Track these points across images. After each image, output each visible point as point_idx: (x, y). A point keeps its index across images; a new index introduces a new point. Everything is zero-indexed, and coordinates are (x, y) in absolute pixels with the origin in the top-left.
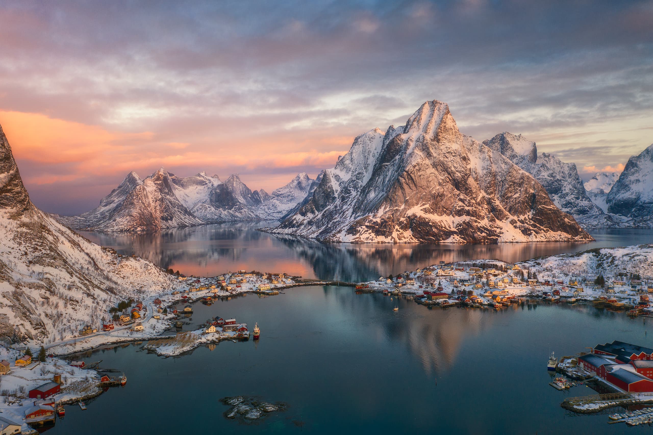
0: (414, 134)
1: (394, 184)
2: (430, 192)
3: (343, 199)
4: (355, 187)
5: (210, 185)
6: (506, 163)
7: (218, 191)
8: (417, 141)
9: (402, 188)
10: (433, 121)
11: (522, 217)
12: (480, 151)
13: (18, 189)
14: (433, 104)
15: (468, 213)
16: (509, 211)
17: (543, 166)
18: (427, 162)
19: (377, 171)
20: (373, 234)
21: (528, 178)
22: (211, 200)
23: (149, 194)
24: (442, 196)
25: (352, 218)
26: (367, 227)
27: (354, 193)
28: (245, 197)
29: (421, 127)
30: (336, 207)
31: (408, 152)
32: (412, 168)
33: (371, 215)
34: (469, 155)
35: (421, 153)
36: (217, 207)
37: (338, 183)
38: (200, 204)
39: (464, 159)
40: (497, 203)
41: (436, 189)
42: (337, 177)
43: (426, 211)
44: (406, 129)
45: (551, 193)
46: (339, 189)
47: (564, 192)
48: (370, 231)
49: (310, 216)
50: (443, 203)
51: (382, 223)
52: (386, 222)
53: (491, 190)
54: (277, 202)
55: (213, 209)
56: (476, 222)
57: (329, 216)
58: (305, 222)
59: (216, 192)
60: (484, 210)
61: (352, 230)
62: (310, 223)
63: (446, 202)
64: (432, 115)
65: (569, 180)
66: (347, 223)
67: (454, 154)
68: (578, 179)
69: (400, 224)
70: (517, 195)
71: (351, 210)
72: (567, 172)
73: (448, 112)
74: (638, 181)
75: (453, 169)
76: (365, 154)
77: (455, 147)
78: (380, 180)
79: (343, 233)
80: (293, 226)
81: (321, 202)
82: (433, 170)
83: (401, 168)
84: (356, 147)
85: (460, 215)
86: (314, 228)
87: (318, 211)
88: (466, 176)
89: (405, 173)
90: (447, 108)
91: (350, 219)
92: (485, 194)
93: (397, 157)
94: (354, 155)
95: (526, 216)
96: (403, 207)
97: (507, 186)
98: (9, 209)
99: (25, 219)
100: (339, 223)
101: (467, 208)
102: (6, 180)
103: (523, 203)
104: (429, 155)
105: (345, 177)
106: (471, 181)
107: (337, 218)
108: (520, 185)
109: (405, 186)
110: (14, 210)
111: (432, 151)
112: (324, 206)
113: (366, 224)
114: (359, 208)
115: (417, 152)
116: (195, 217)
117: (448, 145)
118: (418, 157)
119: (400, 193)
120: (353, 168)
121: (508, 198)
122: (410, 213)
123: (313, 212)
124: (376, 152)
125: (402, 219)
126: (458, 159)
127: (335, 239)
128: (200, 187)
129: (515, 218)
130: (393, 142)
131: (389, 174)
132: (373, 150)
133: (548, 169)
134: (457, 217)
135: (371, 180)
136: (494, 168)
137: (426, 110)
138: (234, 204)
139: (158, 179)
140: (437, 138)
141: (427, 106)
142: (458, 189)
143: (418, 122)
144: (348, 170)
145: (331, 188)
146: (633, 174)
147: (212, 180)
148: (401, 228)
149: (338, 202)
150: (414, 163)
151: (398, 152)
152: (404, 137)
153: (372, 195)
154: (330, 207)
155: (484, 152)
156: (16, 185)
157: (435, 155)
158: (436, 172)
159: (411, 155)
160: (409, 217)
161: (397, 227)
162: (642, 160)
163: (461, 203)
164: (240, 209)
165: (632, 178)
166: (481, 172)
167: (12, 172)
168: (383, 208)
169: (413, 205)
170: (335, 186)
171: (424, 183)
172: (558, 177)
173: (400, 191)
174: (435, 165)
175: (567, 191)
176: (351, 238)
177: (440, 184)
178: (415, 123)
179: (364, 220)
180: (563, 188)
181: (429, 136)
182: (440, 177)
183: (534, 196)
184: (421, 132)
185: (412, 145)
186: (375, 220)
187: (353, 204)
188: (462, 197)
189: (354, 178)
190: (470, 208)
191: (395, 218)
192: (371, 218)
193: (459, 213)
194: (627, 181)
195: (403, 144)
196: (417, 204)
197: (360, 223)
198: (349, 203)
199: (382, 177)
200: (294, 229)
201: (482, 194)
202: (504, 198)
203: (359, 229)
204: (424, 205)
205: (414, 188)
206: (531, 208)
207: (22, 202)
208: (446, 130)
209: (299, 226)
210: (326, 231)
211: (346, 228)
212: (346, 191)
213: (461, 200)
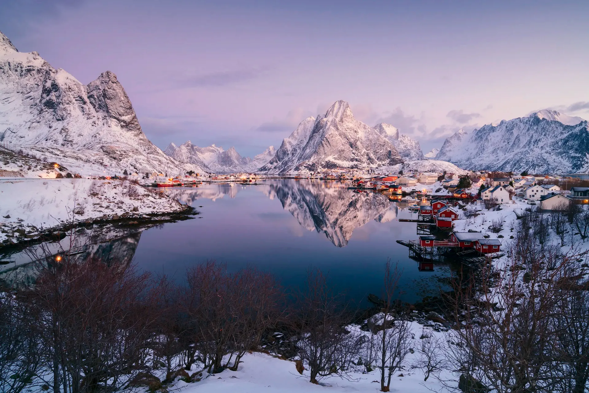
0: (330, 118)
1: (319, 144)
2: (338, 149)
3: (293, 154)
4: (299, 148)
5: (218, 152)
6: (377, 134)
7: (223, 155)
8: (331, 122)
9: (323, 146)
10: (340, 111)
11: (384, 163)
12: (364, 128)
13: (136, 123)
14: (341, 102)
15: (357, 160)
16: (378, 159)
17: (401, 141)
18: (337, 133)
19: (311, 138)
20: (308, 171)
21: (388, 142)
22: (219, 161)
23: (183, 154)
24: (343, 151)
25: (297, 163)
26: (305, 167)
27: (298, 151)
28: (238, 160)
29: (334, 114)
30: (289, 159)
31: (327, 127)
32: (328, 136)
33: (307, 161)
34: (358, 129)
35: (333, 128)
36: (222, 165)
37: (290, 146)
38: (212, 163)
39: (356, 132)
40: (372, 156)
41: (341, 147)
42: (290, 143)
43: (335, 159)
44: (326, 116)
45: (405, 156)
46: (291, 149)
47: (411, 156)
48: (306, 169)
49: (275, 164)
50: (344, 155)
51: (312, 165)
52: (314, 164)
53: (369, 148)
54: (257, 163)
55: (220, 166)
56: (360, 164)
57: (286, 163)
58: (273, 167)
59: (221, 157)
60: (364, 159)
61: (297, 169)
62: (275, 168)
63: (345, 154)
64: (339, 108)
65: (414, 150)
66: (294, 165)
67: (351, 129)
68: (420, 150)
69: (322, 165)
70: (382, 151)
71: (297, 160)
72: (414, 146)
73: (348, 107)
74: (450, 150)
75: (349, 137)
76: (305, 129)
77: (351, 125)
78: (312, 143)
79: (293, 170)
80: (266, 170)
81: (281, 157)
82: (339, 137)
83: (323, 136)
84: (300, 126)
85: (352, 161)
86: (277, 170)
87: (279, 161)
88: (356, 141)
89: (325, 138)
90: (347, 104)
91: (296, 164)
92: (366, 151)
93: (321, 130)
94: (299, 130)
95: (386, 162)
96: (323, 156)
97: (377, 146)
98: (133, 132)
99: (141, 137)
100: (290, 166)
101: (356, 158)
102: (131, 118)
103: (385, 155)
104: (337, 129)
105: (294, 143)
106: (358, 143)
107: (290, 164)
108: (383, 146)
109: (325, 146)
110: (136, 133)
111: (339, 127)
112: (282, 159)
113: (305, 165)
114: (301, 158)
115: (332, 127)
116: (210, 169)
117: (347, 124)
118: (332, 130)
119: (322, 149)
120: (298, 137)
121: (377, 153)
122: (327, 160)
123: (277, 162)
124: (310, 129)
125: (323, 163)
126: (352, 132)
127: (288, 173)
128: (211, 154)
129: (380, 163)
130: (319, 122)
131: (317, 139)
132: (309, 128)
133: (404, 143)
134: (351, 162)
135: (308, 143)
136: (371, 137)
137: (337, 105)
138: (232, 164)
139: (188, 146)
140: (342, 120)
141: (337, 103)
142: (352, 147)
143: (333, 112)
144: (296, 139)
145: (286, 148)
146: (448, 147)
147: (219, 149)
148: (322, 167)
149: (290, 156)
150: (330, 133)
151: (321, 127)
152: (325, 119)
153: (308, 151)
154: (286, 159)
155: (366, 129)
156: (136, 121)
157: (340, 129)
158: (341, 138)
159: (328, 129)
160: (326, 162)
161: (320, 167)
162: (453, 139)
163: (353, 155)
164: (235, 167)
165: (448, 149)
166: (364, 139)
167: (133, 115)
168: (313, 157)
169: (329, 156)
170: (289, 148)
171: (334, 144)
172: (409, 148)
173: (322, 148)
174: (340, 135)
175: (413, 155)
176: (296, 173)
177: (343, 145)
178: (331, 112)
179: (304, 163)
180: (411, 154)
181: (338, 119)
182: (343, 141)
183: (390, 151)
184: (334, 117)
185: (329, 124)
186: (309, 163)
187: (298, 156)
188: (354, 152)
189: (299, 143)
190: (358, 158)
191: (319, 163)
192: (307, 162)
193: (352, 160)
194: (444, 151)
195: (325, 123)
196: (331, 155)
197: (301, 165)
198: (296, 156)
199: (313, 141)
200: (266, 171)
201: (364, 150)
202: (375, 152)
203: (300, 168)
204: (334, 155)
205: (329, 147)
206: (389, 158)
207: (139, 129)
208: (347, 116)
209: (269, 170)
210: (284, 170)
211: (294, 168)
212: (295, 150)
213: (353, 153)
